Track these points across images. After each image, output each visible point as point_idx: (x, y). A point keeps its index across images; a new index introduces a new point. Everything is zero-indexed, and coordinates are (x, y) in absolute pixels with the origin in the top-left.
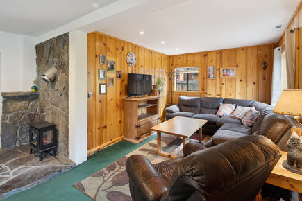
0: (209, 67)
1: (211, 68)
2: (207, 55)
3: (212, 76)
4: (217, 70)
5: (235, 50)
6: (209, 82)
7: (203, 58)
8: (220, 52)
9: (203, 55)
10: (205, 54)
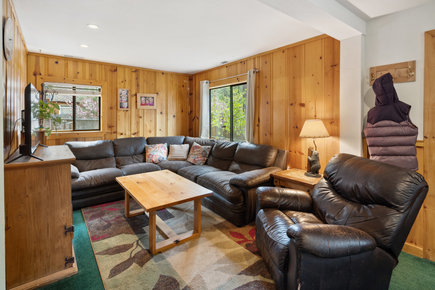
0: (120, 91)
1: (124, 93)
2: (116, 70)
3: (125, 105)
4: (132, 96)
5: (154, 73)
6: (121, 114)
7: (109, 73)
8: (136, 70)
9: (108, 68)
10: (114, 68)
